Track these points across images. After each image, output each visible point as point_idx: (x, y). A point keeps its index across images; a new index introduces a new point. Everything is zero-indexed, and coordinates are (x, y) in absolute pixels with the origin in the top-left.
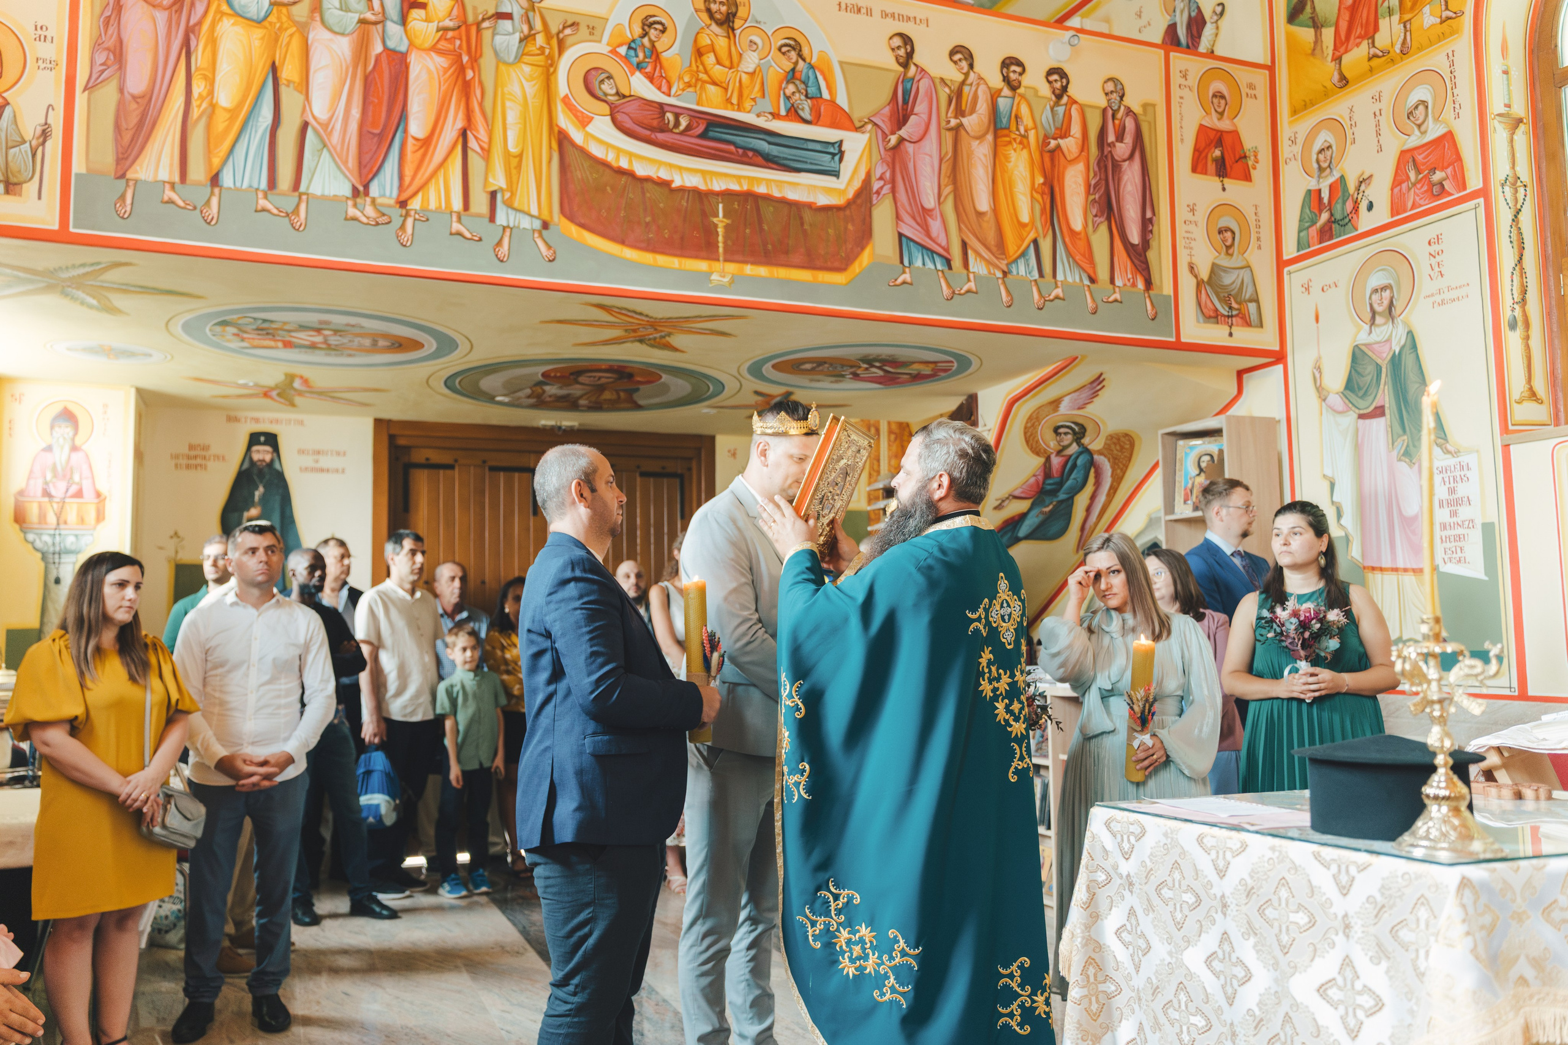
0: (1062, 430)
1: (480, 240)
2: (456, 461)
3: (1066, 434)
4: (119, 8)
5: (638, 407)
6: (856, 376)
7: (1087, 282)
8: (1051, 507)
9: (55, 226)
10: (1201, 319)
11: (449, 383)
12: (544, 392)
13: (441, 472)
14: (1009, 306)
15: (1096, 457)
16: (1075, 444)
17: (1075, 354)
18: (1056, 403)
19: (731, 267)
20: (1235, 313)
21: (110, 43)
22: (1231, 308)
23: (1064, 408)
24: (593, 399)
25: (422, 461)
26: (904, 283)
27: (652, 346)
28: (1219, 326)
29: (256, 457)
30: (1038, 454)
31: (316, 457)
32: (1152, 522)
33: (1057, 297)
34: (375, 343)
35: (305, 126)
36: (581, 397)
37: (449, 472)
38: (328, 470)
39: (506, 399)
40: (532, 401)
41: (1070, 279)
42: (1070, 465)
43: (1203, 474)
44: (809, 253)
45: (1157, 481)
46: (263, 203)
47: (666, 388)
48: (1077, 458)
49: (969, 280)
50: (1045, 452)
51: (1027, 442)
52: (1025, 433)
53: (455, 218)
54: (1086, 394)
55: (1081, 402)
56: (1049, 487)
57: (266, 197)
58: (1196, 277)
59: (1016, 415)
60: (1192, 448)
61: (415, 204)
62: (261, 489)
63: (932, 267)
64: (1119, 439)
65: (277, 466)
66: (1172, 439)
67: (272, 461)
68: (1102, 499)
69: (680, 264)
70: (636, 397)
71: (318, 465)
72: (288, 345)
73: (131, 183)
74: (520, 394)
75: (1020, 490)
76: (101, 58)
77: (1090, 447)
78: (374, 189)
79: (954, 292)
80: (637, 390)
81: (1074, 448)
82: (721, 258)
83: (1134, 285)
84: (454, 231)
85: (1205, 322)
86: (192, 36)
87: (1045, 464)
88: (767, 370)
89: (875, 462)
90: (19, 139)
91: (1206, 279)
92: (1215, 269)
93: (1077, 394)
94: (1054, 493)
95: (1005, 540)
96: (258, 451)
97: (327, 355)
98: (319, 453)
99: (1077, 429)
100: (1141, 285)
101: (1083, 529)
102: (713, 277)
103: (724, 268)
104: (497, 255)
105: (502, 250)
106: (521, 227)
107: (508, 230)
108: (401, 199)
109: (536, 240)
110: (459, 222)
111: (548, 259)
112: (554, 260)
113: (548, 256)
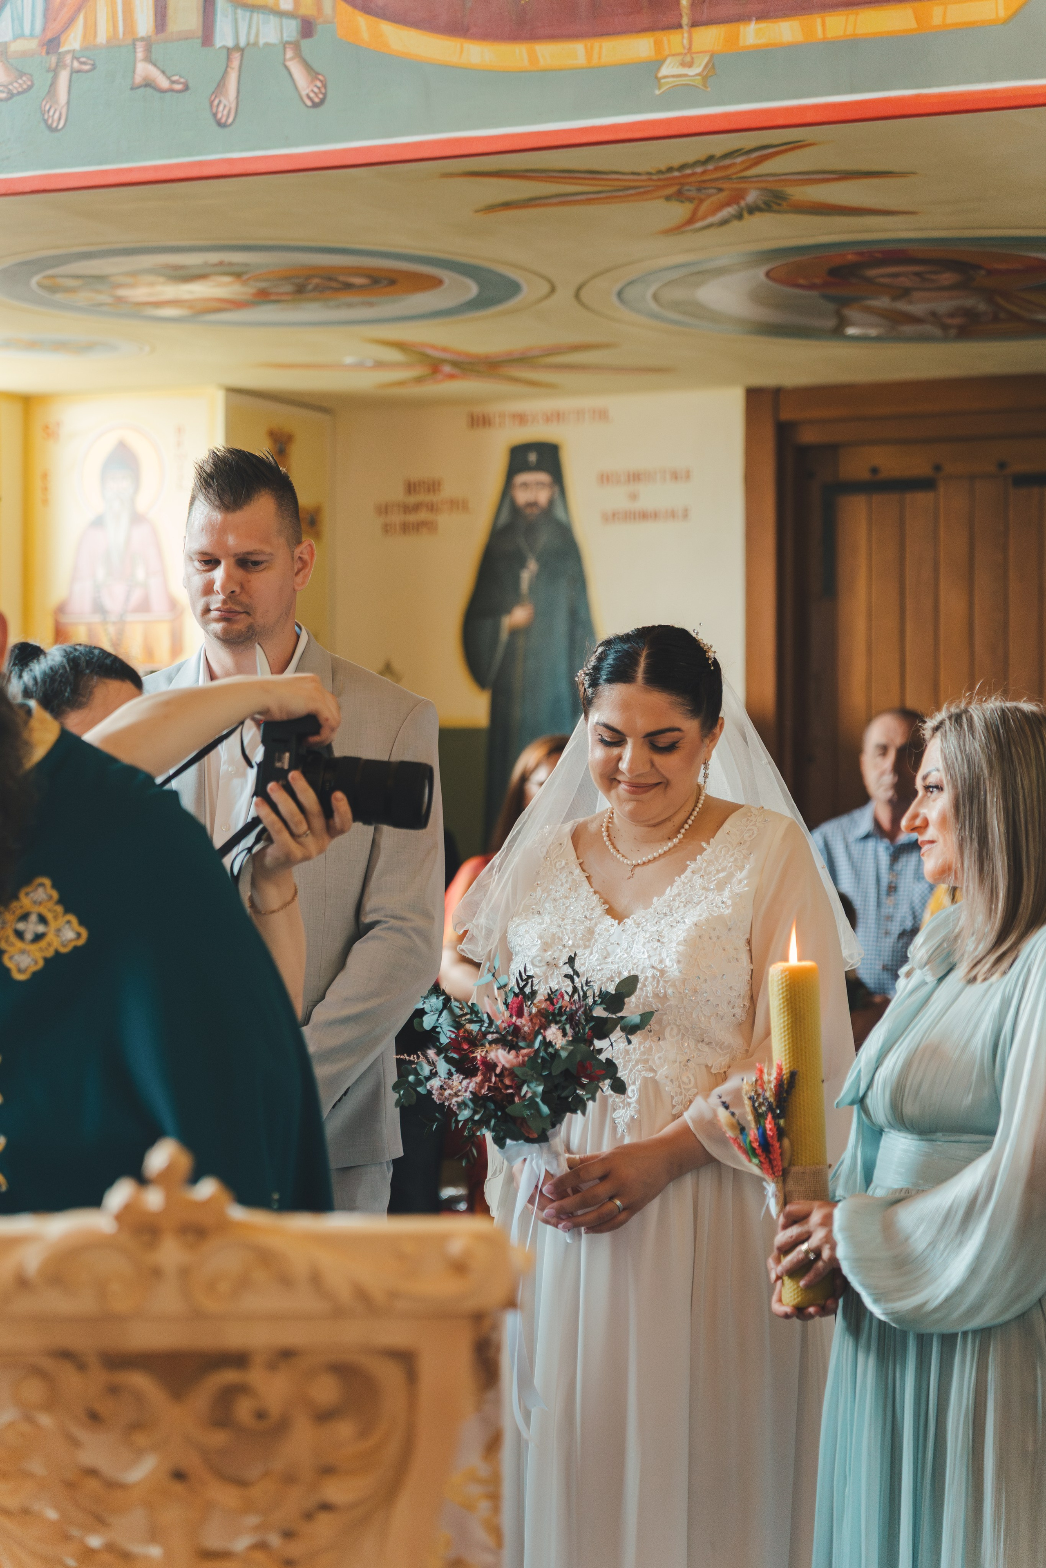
1: (186, 88)
2: (936, 468)
13: (906, 496)
19: (709, 37)
25: (868, 477)
29: (522, 497)
31: (633, 487)
38: (655, 515)
53: (140, 55)
61: (73, 41)
62: (533, 566)
65: (559, 513)
67: (551, 503)
69: (589, 54)
71: (637, 506)
82: (685, 21)
84: (138, 79)
96: (525, 485)
98: (635, 477)
102: (664, 71)
103: (690, 43)
104: (215, 115)
105: (224, 101)
106: (262, 42)
107: (236, 56)
108: (49, 35)
109: (290, 64)
110: (148, 59)
111: (309, 103)
112: (322, 101)
113: (312, 95)
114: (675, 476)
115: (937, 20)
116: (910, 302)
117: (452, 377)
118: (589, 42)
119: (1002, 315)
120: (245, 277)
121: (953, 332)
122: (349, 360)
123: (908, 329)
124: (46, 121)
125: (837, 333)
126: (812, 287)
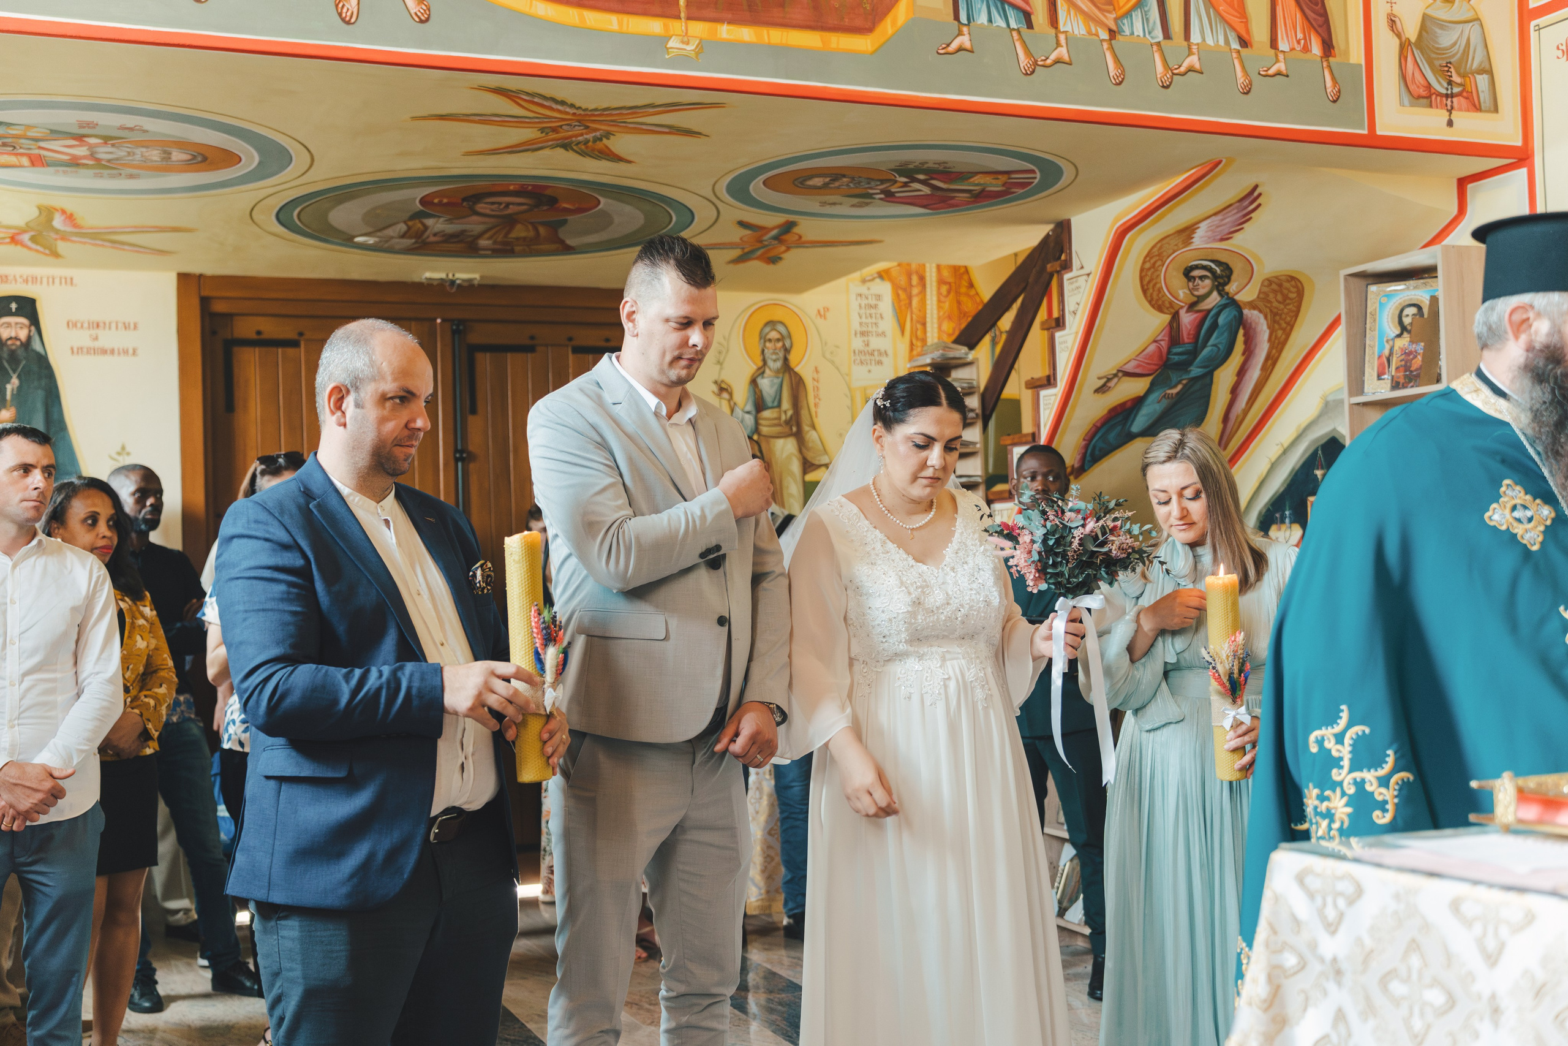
0: (1196, 273)
2: (301, 334)
3: (1202, 278)
5: (568, 250)
6: (889, 196)
7: (1235, 45)
8: (1180, 387)
10: (1406, 101)
11: (283, 216)
12: (426, 228)
13: (280, 350)
14: (1121, 83)
15: (1246, 311)
16: (1215, 294)
17: (1217, 158)
18: (1187, 232)
19: (698, 28)
20: (1456, 90)
22: (1450, 83)
23: (1199, 239)
24: (500, 238)
25: (254, 336)
26: (960, 49)
27: (583, 154)
28: (1433, 111)
29: (5, 333)
30: (1160, 309)
31: (94, 332)
32: (1328, 408)
33: (1191, 69)
34: (167, 156)
36: (480, 235)
37: (291, 351)
38: (112, 352)
39: (371, 241)
40: (408, 242)
41: (1210, 41)
42: (1207, 325)
43: (1405, 334)
44: (816, 7)
45: (1337, 346)
47: (606, 220)
48: (1218, 314)
49: (1058, 44)
50: (1171, 303)
51: (1145, 291)
52: (1142, 279)
54: (1231, 218)
55: (1225, 229)
56: (1176, 358)
58: (1399, 36)
59: (1128, 252)
60: (1389, 296)
62: (15, 381)
63: (1003, 25)
64: (1280, 285)
65: (37, 346)
66: (1361, 283)
67: (29, 338)
68: (1254, 374)
69: (620, 24)
70: (562, 233)
71: (97, 344)
72: (37, 161)
74: (390, 232)
75: (1133, 363)
77: (1237, 297)
79: (1035, 63)
80: (565, 222)
81: (1214, 299)
82: (683, 15)
83: (1306, 49)
85: (1412, 106)
87: (1170, 324)
88: (756, 187)
89: (919, 326)
91: (1413, 40)
92: (1427, 23)
93: (1219, 217)
94: (1183, 366)
95: (1112, 436)
96: (9, 325)
97: (96, 176)
98: (97, 325)
99: (1218, 271)
100: (1316, 49)
101: (1226, 419)
102: (671, 44)
103: (687, 30)
105: (347, 6)
111: (417, 20)
112: (427, 20)
113: (419, 14)
114: (126, 327)
115: (834, 45)
118: (621, 16)
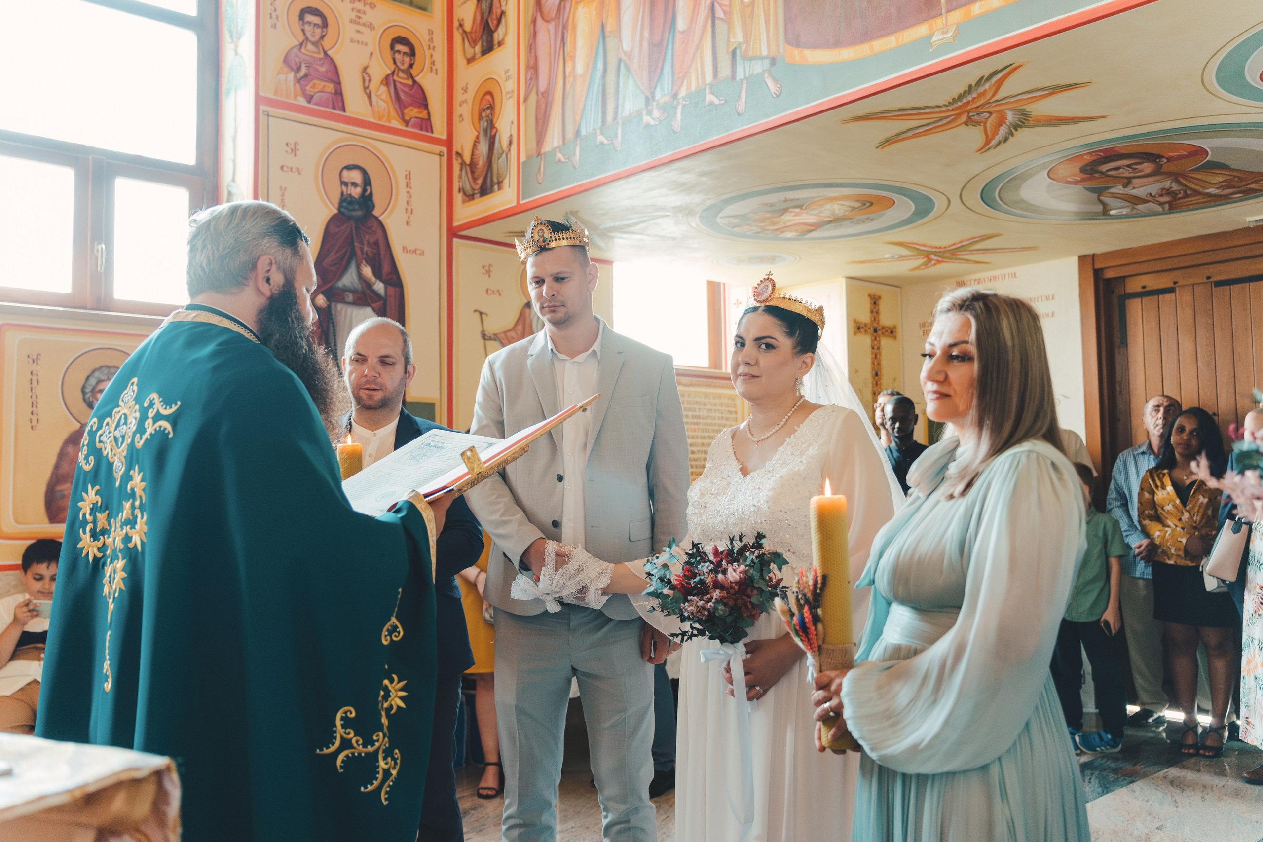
1: (726, 101)
2: (1175, 282)
4: (535, 33)
9: (514, 204)
13: (1160, 297)
19: (956, 16)
21: (532, 63)
25: (1141, 290)
34: (848, 206)
35: (620, 60)
37: (1171, 296)
46: (601, 138)
53: (708, 91)
57: (602, 134)
61: (683, 93)
73: (543, 156)
76: (529, 78)
78: (658, 95)
82: (943, 11)
84: (707, 102)
86: (565, 31)
90: (501, 152)
103: (947, 21)
104: (737, 111)
105: (740, 104)
106: (755, 73)
107: (745, 82)
108: (674, 92)
109: (766, 80)
110: (712, 93)
111: (775, 96)
112: (780, 93)
113: (776, 92)
114: (1047, 298)
116: (1134, 188)
117: (939, 262)
119: (1189, 192)
120: (804, 208)
121: (1167, 206)
122: (886, 256)
123: (1141, 207)
124: (673, 130)
125: (1105, 212)
126: (1076, 183)
